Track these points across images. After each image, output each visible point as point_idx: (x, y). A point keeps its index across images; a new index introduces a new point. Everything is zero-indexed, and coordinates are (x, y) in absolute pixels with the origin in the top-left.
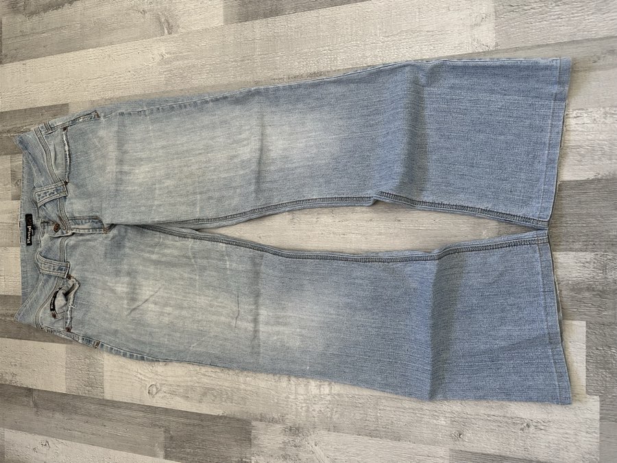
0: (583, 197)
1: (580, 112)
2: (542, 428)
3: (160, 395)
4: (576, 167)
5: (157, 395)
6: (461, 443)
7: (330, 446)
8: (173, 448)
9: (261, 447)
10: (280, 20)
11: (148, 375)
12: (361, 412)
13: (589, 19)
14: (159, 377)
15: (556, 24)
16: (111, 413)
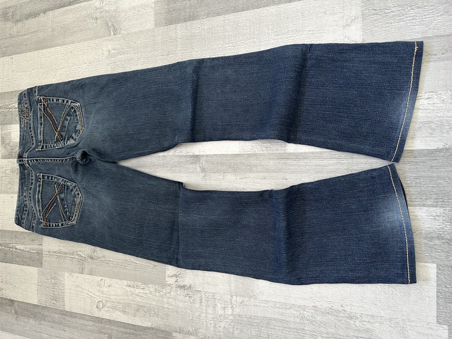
0: (434, 163)
1: (431, 94)
3: (106, 309)
4: (428, 139)
5: (103, 309)
10: (196, 24)
11: (96, 293)
12: (257, 330)
13: (438, 20)
14: (105, 296)
15: (411, 24)
16: (69, 321)
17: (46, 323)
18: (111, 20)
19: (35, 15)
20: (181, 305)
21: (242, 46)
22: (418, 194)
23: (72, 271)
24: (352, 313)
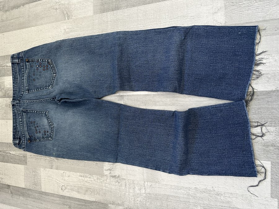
0: (270, 99)
1: (268, 56)
3: (67, 190)
4: (266, 84)
5: (65, 190)
10: (119, 12)
11: (61, 181)
12: (160, 202)
13: (272, 9)
14: (66, 182)
15: (255, 12)
16: (45, 198)
17: (30, 199)
18: (65, 10)
19: (17, 7)
20: (113, 187)
21: (149, 26)
22: (260, 119)
23: (45, 168)
24: (218, 191)
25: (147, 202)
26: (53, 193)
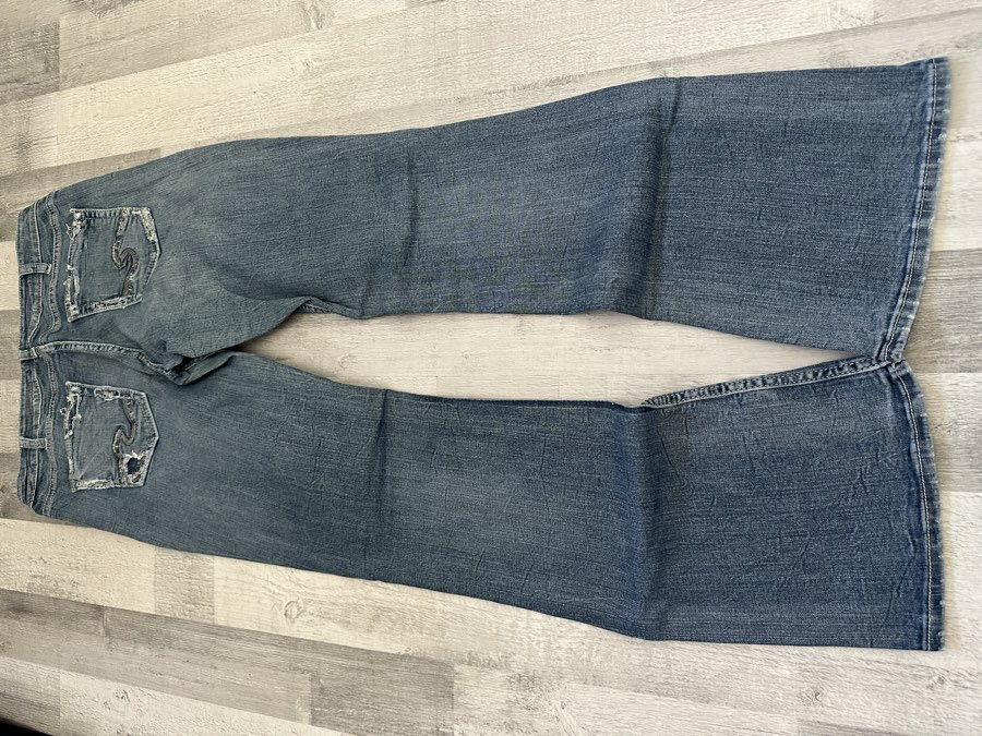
2: (968, 684)
6: (820, 709)
7: (587, 710)
8: (325, 707)
9: (469, 709)
25: (594, 654)
26: (256, 629)
